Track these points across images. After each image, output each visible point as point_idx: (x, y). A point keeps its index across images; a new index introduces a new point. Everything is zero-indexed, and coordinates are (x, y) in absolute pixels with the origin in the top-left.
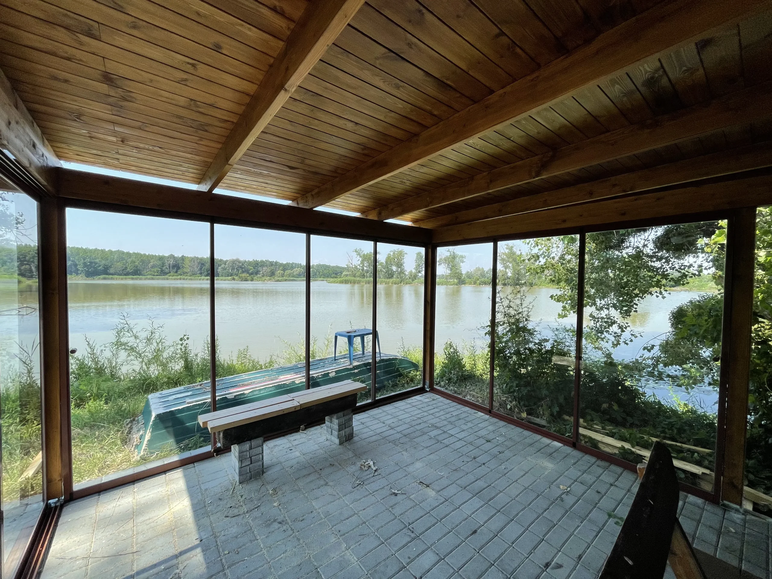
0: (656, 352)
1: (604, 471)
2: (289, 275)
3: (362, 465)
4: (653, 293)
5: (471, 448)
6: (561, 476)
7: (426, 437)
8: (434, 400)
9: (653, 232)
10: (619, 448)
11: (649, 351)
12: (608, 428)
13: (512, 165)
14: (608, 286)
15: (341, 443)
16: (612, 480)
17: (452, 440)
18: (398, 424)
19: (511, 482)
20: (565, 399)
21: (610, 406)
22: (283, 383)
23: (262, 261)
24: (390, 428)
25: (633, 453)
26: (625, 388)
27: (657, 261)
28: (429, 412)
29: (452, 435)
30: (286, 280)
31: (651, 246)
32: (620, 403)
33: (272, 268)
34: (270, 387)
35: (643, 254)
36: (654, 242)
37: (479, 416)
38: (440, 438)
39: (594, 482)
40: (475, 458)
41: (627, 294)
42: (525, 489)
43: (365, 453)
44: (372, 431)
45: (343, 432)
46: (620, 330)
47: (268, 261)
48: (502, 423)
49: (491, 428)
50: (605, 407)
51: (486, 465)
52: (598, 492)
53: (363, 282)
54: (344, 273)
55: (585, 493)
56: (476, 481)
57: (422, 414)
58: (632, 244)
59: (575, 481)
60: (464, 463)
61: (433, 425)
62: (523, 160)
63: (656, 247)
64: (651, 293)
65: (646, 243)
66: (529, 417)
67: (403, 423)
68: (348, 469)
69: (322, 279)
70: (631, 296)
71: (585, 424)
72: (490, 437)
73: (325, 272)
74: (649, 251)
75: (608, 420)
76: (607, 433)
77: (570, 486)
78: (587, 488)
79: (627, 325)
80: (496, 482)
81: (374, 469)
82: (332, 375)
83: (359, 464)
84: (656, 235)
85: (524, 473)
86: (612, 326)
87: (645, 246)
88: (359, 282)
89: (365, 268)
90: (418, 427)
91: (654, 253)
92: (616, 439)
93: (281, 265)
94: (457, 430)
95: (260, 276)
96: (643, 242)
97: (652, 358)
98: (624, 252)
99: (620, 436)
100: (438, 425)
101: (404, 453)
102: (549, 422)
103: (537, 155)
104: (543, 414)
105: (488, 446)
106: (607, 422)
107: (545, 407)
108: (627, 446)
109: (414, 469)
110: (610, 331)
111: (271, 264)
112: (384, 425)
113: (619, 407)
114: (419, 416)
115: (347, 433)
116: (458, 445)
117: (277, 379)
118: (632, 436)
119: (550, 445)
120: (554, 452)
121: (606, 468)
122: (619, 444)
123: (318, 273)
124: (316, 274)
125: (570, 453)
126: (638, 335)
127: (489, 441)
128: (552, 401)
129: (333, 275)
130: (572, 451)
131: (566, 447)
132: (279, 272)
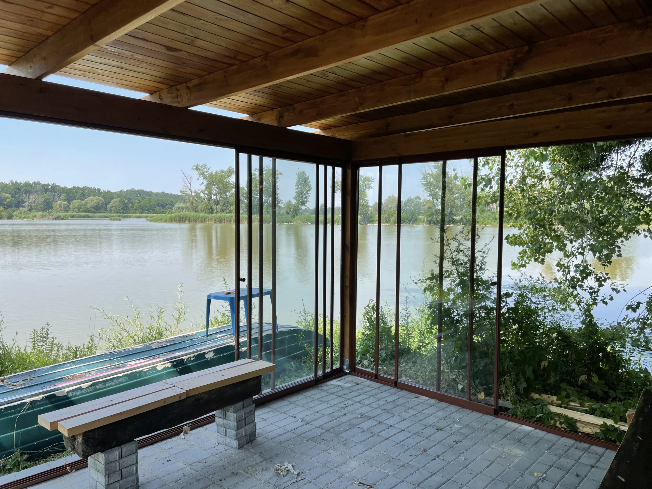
0: (642, 311)
1: (584, 453)
2: (79, 209)
3: (277, 470)
4: (640, 232)
5: (418, 439)
6: (534, 463)
7: (356, 430)
8: (357, 384)
9: (641, 147)
10: (601, 426)
11: (634, 310)
12: (587, 404)
13: (476, 60)
14: (583, 222)
15: (240, 447)
16: (592, 462)
17: (392, 431)
18: (316, 417)
19: (474, 474)
20: (534, 372)
21: (589, 378)
22: (138, 370)
23: (27, 185)
24: (303, 423)
25: (616, 429)
26: (607, 355)
27: (644, 186)
28: (354, 399)
29: (391, 426)
30: (73, 217)
31: (638, 165)
32: (601, 374)
33: (47, 195)
34: (120, 377)
35: (628, 176)
36: (642, 161)
37: (422, 401)
38: (376, 430)
39: (574, 465)
40: (425, 451)
41: (607, 233)
42: (493, 480)
43: (277, 455)
44: (280, 428)
45: (242, 431)
46: (597, 283)
47: (39, 183)
48: (453, 408)
49: (440, 414)
50: (584, 379)
51: (441, 457)
52: (577, 475)
53: (210, 220)
54: (176, 205)
55: (563, 477)
56: (431, 476)
57: (346, 402)
58: (614, 163)
59: (551, 466)
60: (412, 458)
61: (363, 416)
62: (491, 54)
63: (645, 167)
64: (637, 232)
65: (632, 162)
66: (488, 398)
67: (321, 415)
68: (259, 476)
69: (138, 215)
70: (612, 235)
71: (560, 402)
72: (442, 424)
73: (143, 202)
74: (635, 173)
75: (588, 395)
76: (586, 410)
77: (545, 473)
78: (565, 472)
79: (606, 277)
80: (456, 476)
81: (296, 473)
82: (210, 356)
83: (273, 469)
84: (645, 150)
85: (490, 462)
86: (586, 279)
87: (630, 165)
88: (203, 220)
89: (214, 197)
90: (344, 419)
91: (643, 175)
92: (596, 416)
93: (64, 190)
94: (396, 419)
95: (25, 209)
96: (628, 159)
97: (638, 320)
98: (604, 173)
99: (602, 412)
100: (370, 414)
101: (330, 451)
102: (514, 403)
103: (509, 49)
104: (507, 393)
105: (439, 435)
106: (586, 398)
107: (508, 383)
108: (610, 422)
109: (349, 470)
110: (585, 286)
111: (46, 189)
112: (296, 419)
113: (600, 378)
114: (342, 405)
115: (248, 433)
116: (402, 436)
117: (125, 366)
118: (615, 410)
119: (518, 430)
120: (524, 437)
121: (585, 450)
122: (599, 421)
123: (130, 205)
124: (127, 207)
125: (543, 438)
126: (621, 289)
127: (441, 430)
128: (517, 375)
129: (158, 208)
130: (546, 435)
131: (538, 431)
132: (60, 203)
